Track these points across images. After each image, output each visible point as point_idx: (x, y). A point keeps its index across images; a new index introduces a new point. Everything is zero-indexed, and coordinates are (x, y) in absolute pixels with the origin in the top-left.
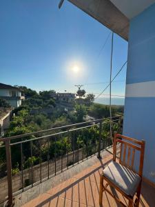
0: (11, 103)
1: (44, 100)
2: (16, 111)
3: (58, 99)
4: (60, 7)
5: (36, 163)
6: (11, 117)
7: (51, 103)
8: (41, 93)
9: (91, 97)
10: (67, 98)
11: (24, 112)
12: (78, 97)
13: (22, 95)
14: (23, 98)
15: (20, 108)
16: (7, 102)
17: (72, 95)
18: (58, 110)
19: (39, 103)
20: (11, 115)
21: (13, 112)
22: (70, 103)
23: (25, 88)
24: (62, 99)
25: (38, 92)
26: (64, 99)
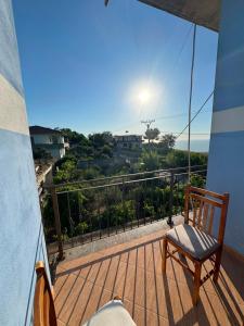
0: (53, 153)
1: (95, 147)
2: (60, 163)
3: (115, 145)
4: (106, 4)
5: (87, 231)
6: (54, 172)
7: (106, 152)
8: (91, 137)
9: (170, 140)
10: (130, 143)
11: (69, 164)
12: (146, 141)
13: (66, 141)
14: (67, 145)
15: (65, 159)
16: (48, 152)
17: (137, 139)
18: (116, 161)
19: (89, 152)
20: (54, 169)
21: (56, 165)
22: (135, 151)
23: (69, 130)
24: (122, 146)
25: (86, 136)
26: (125, 145)
